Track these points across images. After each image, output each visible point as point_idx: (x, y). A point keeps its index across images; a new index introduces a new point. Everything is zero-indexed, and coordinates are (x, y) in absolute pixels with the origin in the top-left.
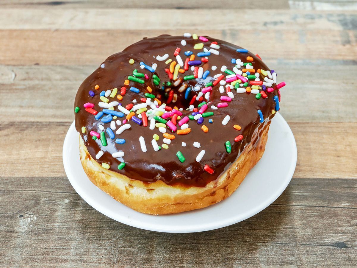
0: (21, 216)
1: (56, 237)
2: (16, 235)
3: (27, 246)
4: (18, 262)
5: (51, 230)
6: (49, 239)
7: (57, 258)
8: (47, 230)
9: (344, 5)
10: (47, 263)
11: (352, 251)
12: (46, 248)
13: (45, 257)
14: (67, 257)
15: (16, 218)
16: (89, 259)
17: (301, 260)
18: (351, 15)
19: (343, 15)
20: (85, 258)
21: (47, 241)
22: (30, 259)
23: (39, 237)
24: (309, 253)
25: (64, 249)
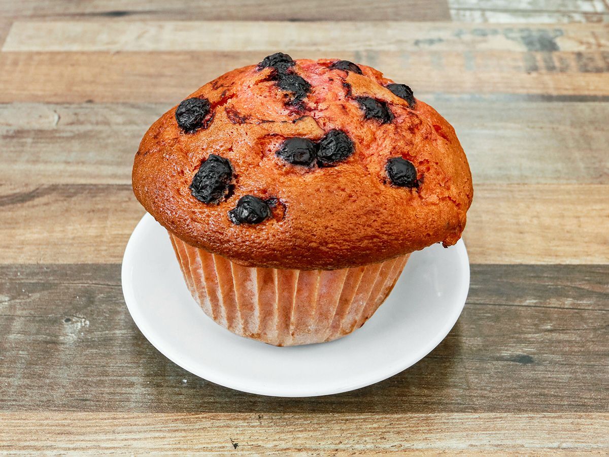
0: (68, 320)
1: (117, 350)
2: (61, 347)
3: (76, 364)
4: (64, 387)
5: (111, 340)
6: (108, 354)
7: (119, 381)
8: (104, 340)
9: (529, 16)
10: (105, 387)
11: (541, 368)
12: (103, 366)
13: (102, 378)
14: (134, 379)
15: (61, 324)
16: (166, 381)
17: (467, 382)
18: (539, 30)
19: (528, 30)
20: (158, 380)
21: (105, 355)
22: (81, 381)
23: (94, 351)
24: (479, 371)
25: (130, 367)
